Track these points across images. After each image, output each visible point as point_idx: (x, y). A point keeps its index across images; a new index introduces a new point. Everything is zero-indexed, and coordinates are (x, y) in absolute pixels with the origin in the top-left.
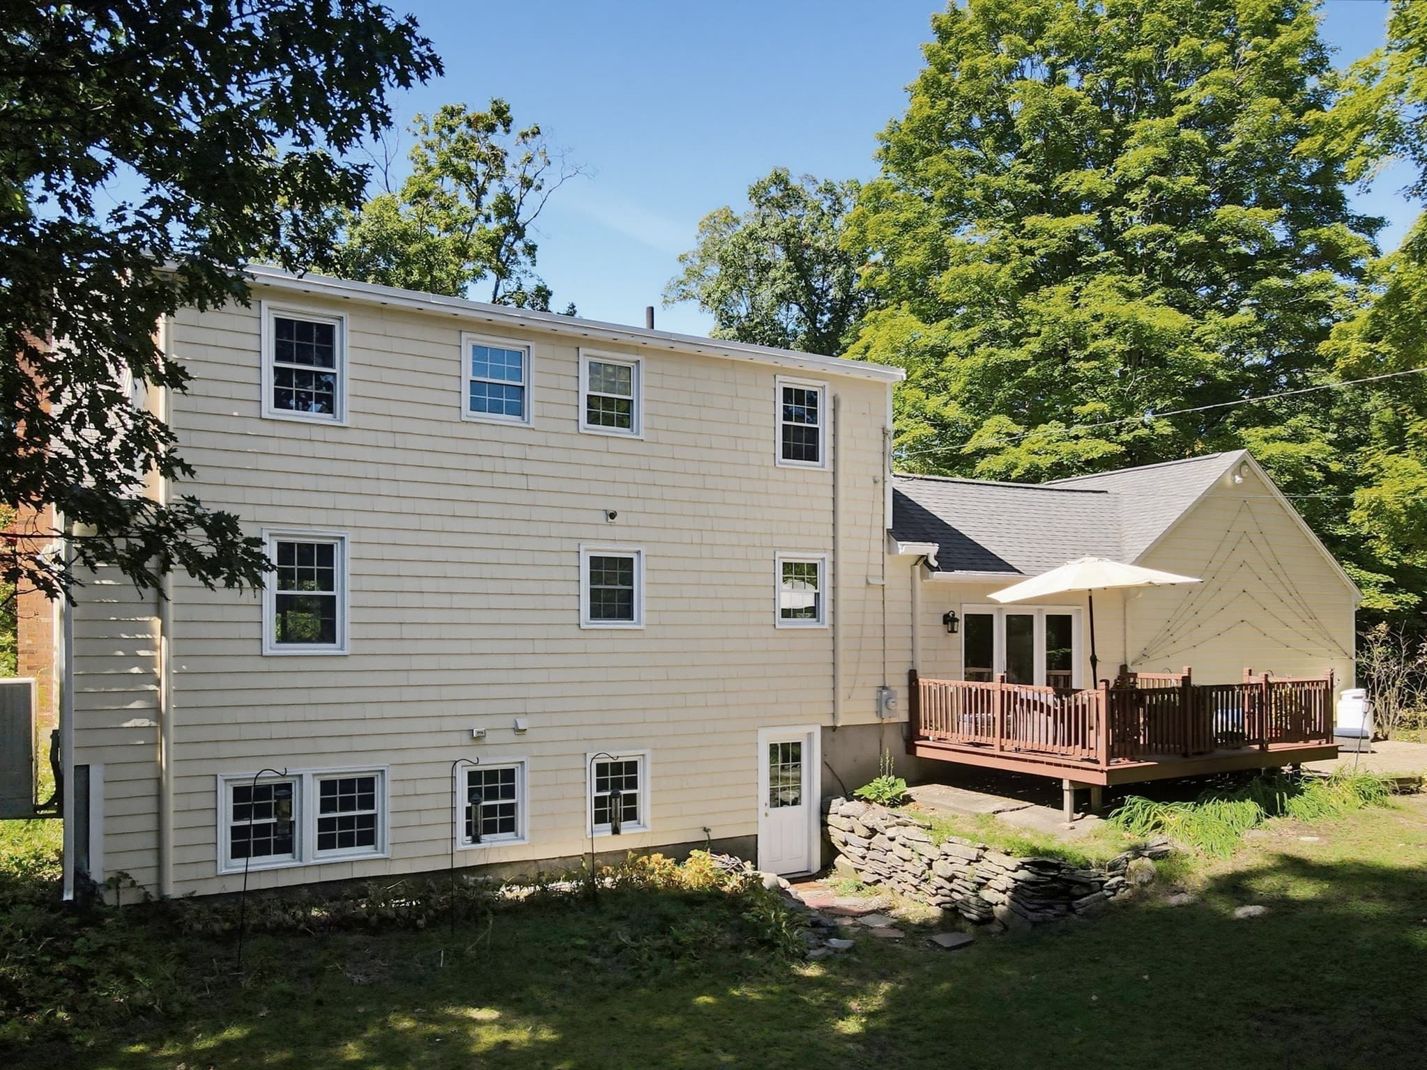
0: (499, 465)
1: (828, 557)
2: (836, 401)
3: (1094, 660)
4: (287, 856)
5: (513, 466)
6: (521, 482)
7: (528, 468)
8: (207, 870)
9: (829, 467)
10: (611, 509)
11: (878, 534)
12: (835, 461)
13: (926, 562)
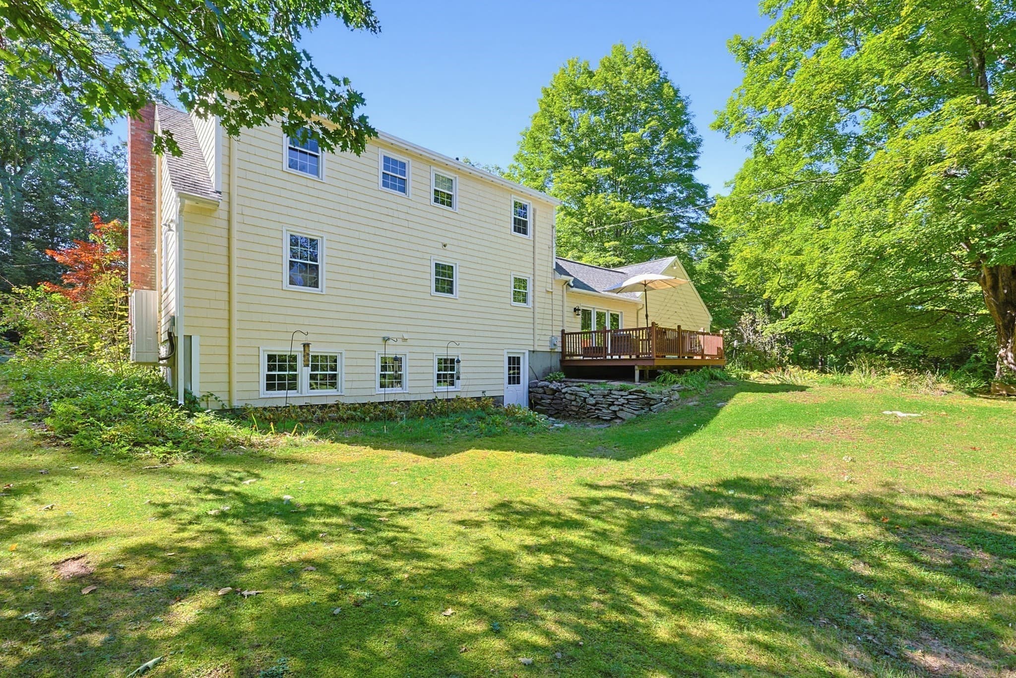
0: (396, 214)
1: (532, 277)
2: (534, 210)
3: (647, 316)
4: (295, 391)
5: (402, 216)
6: (405, 223)
7: (408, 217)
8: (254, 395)
9: (532, 238)
10: (445, 243)
11: (550, 270)
12: (534, 236)
13: (569, 285)
